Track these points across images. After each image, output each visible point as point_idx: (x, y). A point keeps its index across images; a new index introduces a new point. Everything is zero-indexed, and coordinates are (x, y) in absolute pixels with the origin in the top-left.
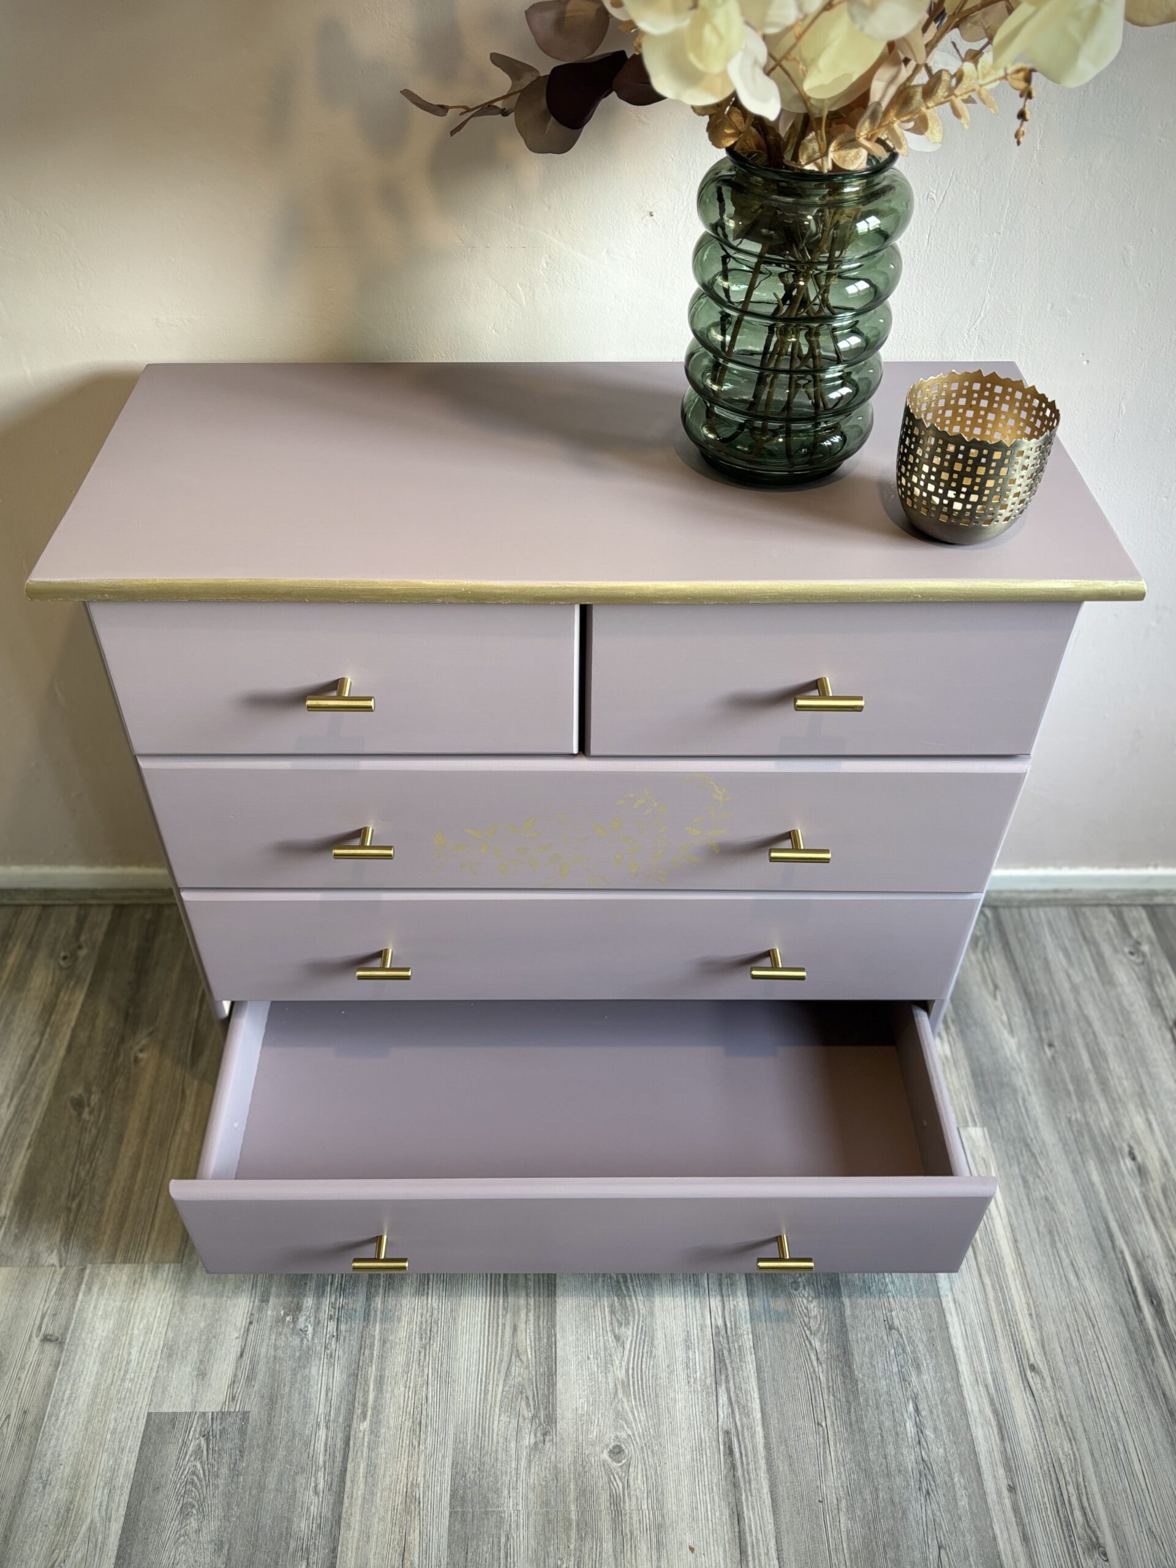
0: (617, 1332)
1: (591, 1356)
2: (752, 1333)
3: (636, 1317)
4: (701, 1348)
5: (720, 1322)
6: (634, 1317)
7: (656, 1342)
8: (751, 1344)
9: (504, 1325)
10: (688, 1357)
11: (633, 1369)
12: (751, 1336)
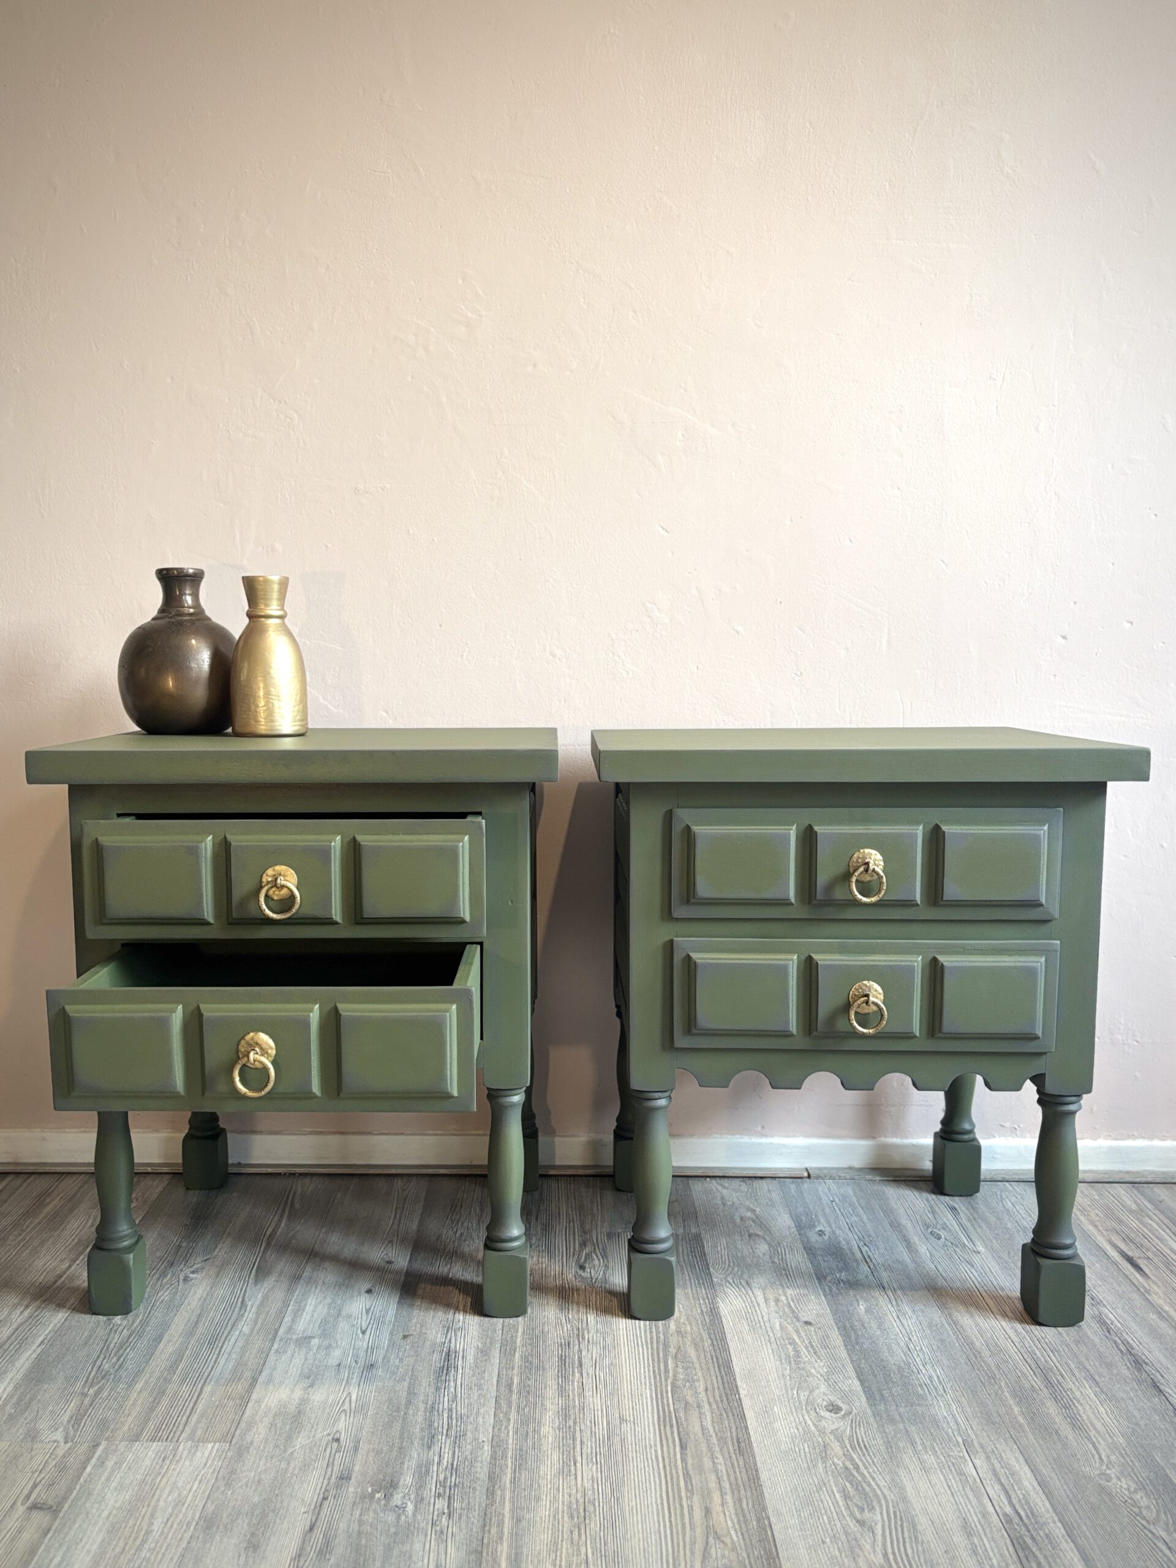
0: (858, 1516)
1: (828, 1540)
2: (1060, 1521)
3: (883, 1502)
4: (989, 1535)
5: (1008, 1510)
6: (879, 1502)
7: (919, 1528)
8: (1064, 1533)
9: (691, 1508)
10: (973, 1544)
11: (894, 1554)
12: (1059, 1524)
